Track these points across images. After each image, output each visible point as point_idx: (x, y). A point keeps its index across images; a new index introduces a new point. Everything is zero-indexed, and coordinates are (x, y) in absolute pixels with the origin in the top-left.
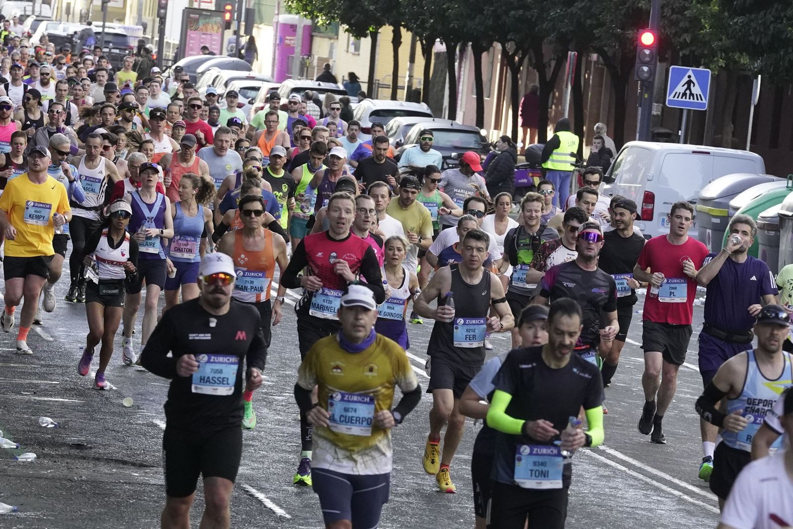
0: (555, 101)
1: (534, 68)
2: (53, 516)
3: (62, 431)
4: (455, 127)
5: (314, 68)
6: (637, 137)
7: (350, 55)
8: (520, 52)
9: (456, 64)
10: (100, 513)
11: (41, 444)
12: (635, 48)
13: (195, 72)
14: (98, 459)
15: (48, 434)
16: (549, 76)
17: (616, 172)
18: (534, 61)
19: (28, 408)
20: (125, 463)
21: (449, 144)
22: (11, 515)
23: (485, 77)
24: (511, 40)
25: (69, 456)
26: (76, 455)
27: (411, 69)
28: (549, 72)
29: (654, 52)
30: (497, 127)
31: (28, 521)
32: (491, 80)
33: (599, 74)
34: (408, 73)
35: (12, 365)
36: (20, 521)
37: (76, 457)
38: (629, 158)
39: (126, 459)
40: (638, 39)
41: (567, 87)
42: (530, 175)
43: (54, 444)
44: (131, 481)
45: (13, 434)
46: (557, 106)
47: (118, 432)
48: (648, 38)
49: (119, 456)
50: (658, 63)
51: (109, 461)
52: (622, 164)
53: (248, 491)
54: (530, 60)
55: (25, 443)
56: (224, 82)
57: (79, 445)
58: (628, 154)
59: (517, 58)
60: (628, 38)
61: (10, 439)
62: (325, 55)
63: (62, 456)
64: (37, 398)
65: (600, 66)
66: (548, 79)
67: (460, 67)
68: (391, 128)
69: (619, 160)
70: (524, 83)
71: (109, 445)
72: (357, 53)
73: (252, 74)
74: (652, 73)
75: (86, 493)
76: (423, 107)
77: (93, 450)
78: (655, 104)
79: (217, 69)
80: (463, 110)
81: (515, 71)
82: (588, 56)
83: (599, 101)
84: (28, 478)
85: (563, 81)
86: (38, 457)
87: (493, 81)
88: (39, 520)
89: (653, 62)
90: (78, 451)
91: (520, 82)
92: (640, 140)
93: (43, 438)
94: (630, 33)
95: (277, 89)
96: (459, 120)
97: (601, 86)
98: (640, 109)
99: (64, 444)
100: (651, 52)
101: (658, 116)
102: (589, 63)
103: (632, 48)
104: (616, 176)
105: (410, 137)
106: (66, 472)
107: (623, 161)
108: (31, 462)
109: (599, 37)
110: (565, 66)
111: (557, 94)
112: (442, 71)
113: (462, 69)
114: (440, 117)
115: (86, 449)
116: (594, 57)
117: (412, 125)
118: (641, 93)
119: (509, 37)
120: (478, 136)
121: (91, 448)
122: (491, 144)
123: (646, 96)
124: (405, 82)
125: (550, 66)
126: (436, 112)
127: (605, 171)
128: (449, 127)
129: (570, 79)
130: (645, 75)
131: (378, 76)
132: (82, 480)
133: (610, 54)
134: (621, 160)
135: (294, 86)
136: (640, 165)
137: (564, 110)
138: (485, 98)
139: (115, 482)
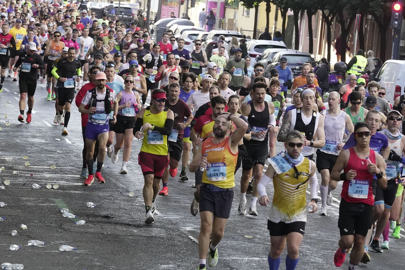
0: (350, 39)
1: (339, 23)
2: (94, 252)
3: (98, 209)
4: (298, 53)
5: (226, 24)
6: (392, 58)
7: (244, 17)
8: (332, 15)
9: (299, 21)
10: (117, 251)
11: (88, 216)
12: (391, 12)
13: (166, 27)
14: (117, 223)
15: (91, 211)
16: (346, 28)
17: (381, 76)
18: (339, 19)
19: (81, 197)
20: (130, 225)
21: (295, 62)
22: (73, 252)
23: (313, 28)
24: (327, 9)
25: (102, 222)
26: (105, 222)
27: (275, 24)
28: (347, 25)
29: (401, 13)
30: (320, 53)
31: (82, 255)
32: (317, 29)
33: (373, 25)
34: (274, 26)
35: (73, 176)
36: (77, 254)
37: (106, 222)
38: (388, 69)
39: (131, 223)
40: (392, 7)
41: (355, 32)
42: (337, 77)
43: (95, 216)
44: (133, 235)
45: (73, 211)
46: (351, 42)
47: (127, 210)
48: (397, 7)
49: (127, 222)
50: (403, 19)
51: (122, 224)
52: (384, 71)
53: (192, 240)
54: (337, 19)
55: (79, 215)
56: (180, 32)
57: (107, 216)
58: (387, 67)
59: (330, 18)
60: (387, 7)
61: (72, 213)
62: (232, 17)
63: (99, 222)
64: (86, 193)
65: (373, 21)
66: (346, 29)
67: (301, 23)
68: (265, 54)
69: (382, 70)
70: (334, 31)
71: (122, 216)
72: (248, 16)
73: (194, 27)
74: (400, 24)
75: (110, 241)
76: (282, 43)
77: (114, 219)
78: (401, 41)
79: (177, 25)
80: (302, 45)
81: (329, 24)
82: (367, 16)
83: (372, 40)
84: (81, 233)
85: (354, 29)
86: (86, 222)
87: (318, 30)
88: (87, 254)
89: (400, 19)
90: (106, 219)
91: (332, 30)
92: (393, 59)
93: (89, 212)
94: (388, 4)
95: (207, 35)
96: (300, 50)
97: (373, 31)
98: (393, 43)
99: (99, 216)
100: (399, 14)
101: (403, 47)
102: (367, 20)
103: (389, 12)
104: (381, 78)
105: (275, 58)
106: (100, 230)
107: (385, 70)
108: (83, 225)
109: (372, 7)
110: (355, 21)
111: (351, 36)
112: (292, 25)
113: (302, 24)
114: (291, 48)
115: (111, 218)
116: (370, 17)
117: (276, 53)
118: (394, 35)
119: (326, 7)
120: (310, 58)
121: (113, 218)
122: (316, 62)
123: (397, 36)
124: (272, 31)
125: (347, 22)
126: (288, 46)
127: (375, 75)
128: (295, 53)
129: (357, 29)
130: (396, 26)
131: (259, 28)
132: (108, 234)
133: (378, 15)
134: (384, 70)
135: (216, 34)
136: (393, 72)
137: (354, 44)
138: (314, 39)
139: (125, 235)
